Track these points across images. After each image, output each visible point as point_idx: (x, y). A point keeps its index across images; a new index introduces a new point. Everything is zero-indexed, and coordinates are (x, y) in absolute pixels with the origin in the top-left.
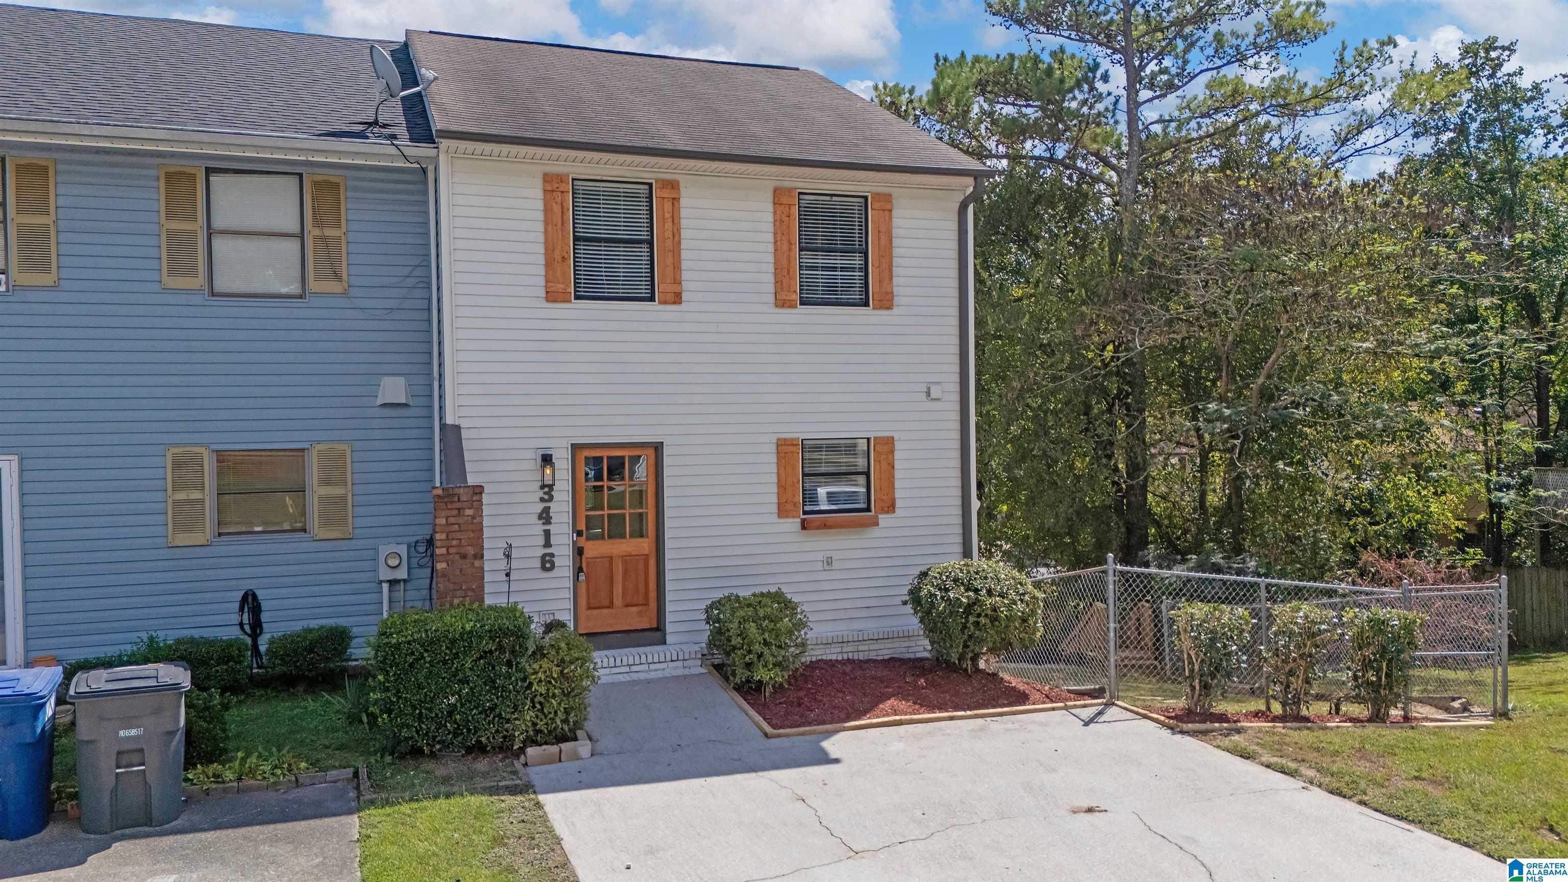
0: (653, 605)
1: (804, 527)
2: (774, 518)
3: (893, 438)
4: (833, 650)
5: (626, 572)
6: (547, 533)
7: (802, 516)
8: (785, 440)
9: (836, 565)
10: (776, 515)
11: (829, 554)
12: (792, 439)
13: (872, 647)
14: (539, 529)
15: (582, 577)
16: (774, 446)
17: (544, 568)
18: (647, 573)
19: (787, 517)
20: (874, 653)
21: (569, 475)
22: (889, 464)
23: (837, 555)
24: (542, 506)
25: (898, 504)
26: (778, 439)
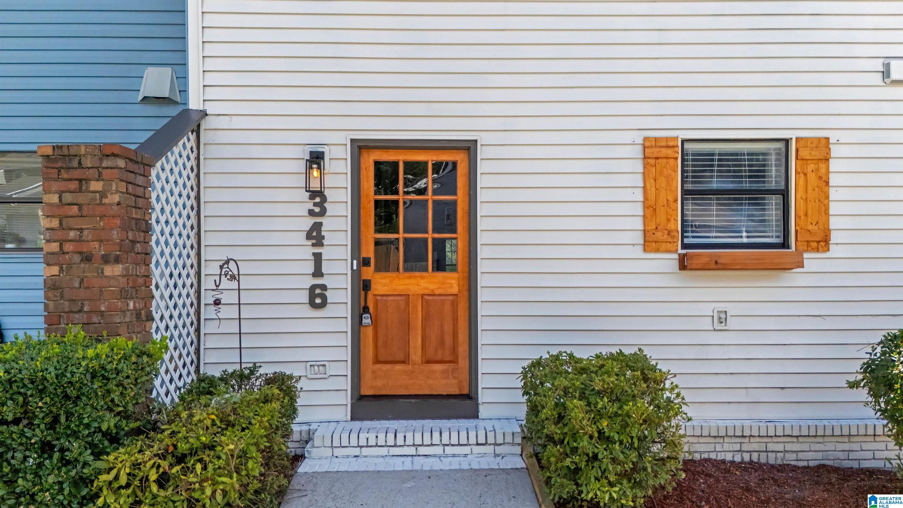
0: (463, 363)
1: (683, 267)
2: (639, 252)
3: (828, 139)
4: (726, 447)
5: (426, 317)
6: (318, 258)
7: (680, 251)
8: (656, 139)
9: (732, 323)
10: (641, 248)
11: (722, 307)
12: (667, 139)
13: (788, 447)
14: (308, 252)
15: (367, 320)
16: (640, 148)
17: (313, 305)
18: (455, 319)
19: (657, 251)
20: (794, 456)
21: (346, 181)
22: (820, 178)
23: (732, 310)
24: (310, 221)
25: (834, 237)
26: (645, 139)
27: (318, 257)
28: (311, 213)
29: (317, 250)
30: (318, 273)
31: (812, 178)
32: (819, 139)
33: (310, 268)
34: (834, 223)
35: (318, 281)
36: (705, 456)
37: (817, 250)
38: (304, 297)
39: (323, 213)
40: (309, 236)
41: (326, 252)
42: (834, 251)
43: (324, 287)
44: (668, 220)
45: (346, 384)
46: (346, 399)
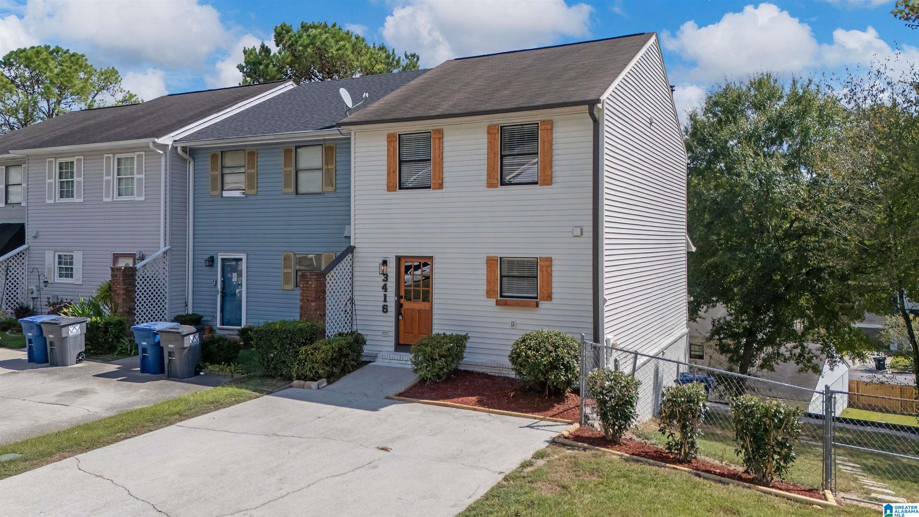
1: (497, 304)
2: (485, 298)
3: (551, 258)
5: (420, 317)
7: (499, 298)
8: (490, 257)
9: (518, 327)
11: (513, 320)
12: (495, 257)
14: (382, 293)
15: (400, 318)
16: (485, 260)
17: (383, 312)
18: (429, 319)
19: (491, 298)
21: (394, 270)
22: (548, 273)
23: (518, 321)
24: (384, 283)
25: (554, 296)
26: (487, 257)
27: (385, 296)
28: (384, 280)
29: (385, 293)
30: (385, 301)
31: (545, 273)
32: (547, 258)
33: (382, 299)
34: (554, 290)
35: (385, 304)
36: (505, 375)
37: (547, 300)
38: (381, 309)
39: (387, 280)
40: (383, 288)
41: (388, 294)
42: (554, 301)
43: (387, 306)
44: (494, 287)
45: (393, 339)
46: (393, 344)
